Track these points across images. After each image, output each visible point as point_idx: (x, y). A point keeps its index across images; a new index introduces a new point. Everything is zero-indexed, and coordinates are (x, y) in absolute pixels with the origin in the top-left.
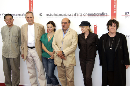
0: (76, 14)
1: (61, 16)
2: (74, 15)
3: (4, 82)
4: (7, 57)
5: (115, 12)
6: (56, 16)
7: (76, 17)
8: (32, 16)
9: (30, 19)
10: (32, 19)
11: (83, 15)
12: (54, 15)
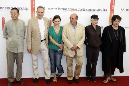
0: (80, 9)
1: (65, 11)
2: (77, 10)
3: (6, 77)
4: (16, 52)
5: (113, 8)
6: (60, 11)
7: (80, 11)
8: (43, 11)
9: (41, 14)
10: (42, 14)
11: (86, 10)
12: (58, 9)
